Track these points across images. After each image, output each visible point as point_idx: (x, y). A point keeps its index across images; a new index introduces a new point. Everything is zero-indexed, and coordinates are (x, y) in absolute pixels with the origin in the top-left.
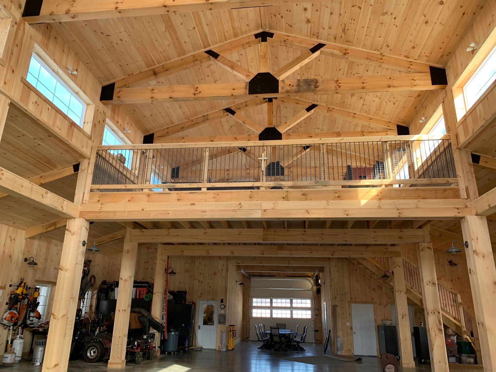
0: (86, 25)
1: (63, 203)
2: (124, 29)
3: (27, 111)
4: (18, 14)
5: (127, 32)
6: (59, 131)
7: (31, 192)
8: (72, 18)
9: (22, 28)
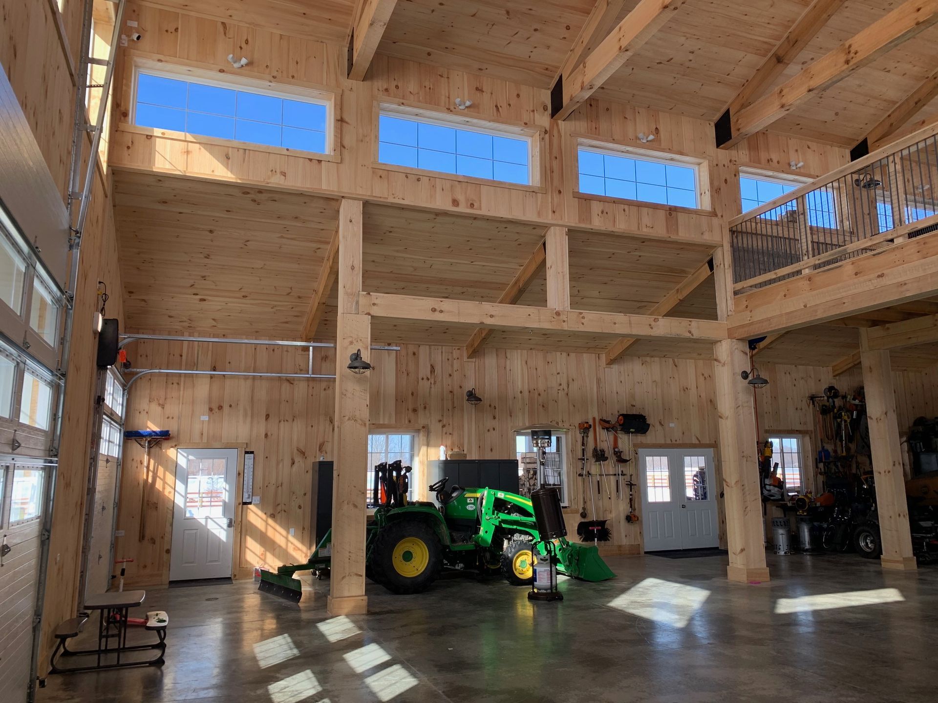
0: (633, 69)
1: (690, 325)
2: (684, 38)
3: (592, 229)
4: (544, 120)
5: (690, 38)
6: (651, 230)
7: (631, 326)
8: (590, 90)
9: (555, 133)
